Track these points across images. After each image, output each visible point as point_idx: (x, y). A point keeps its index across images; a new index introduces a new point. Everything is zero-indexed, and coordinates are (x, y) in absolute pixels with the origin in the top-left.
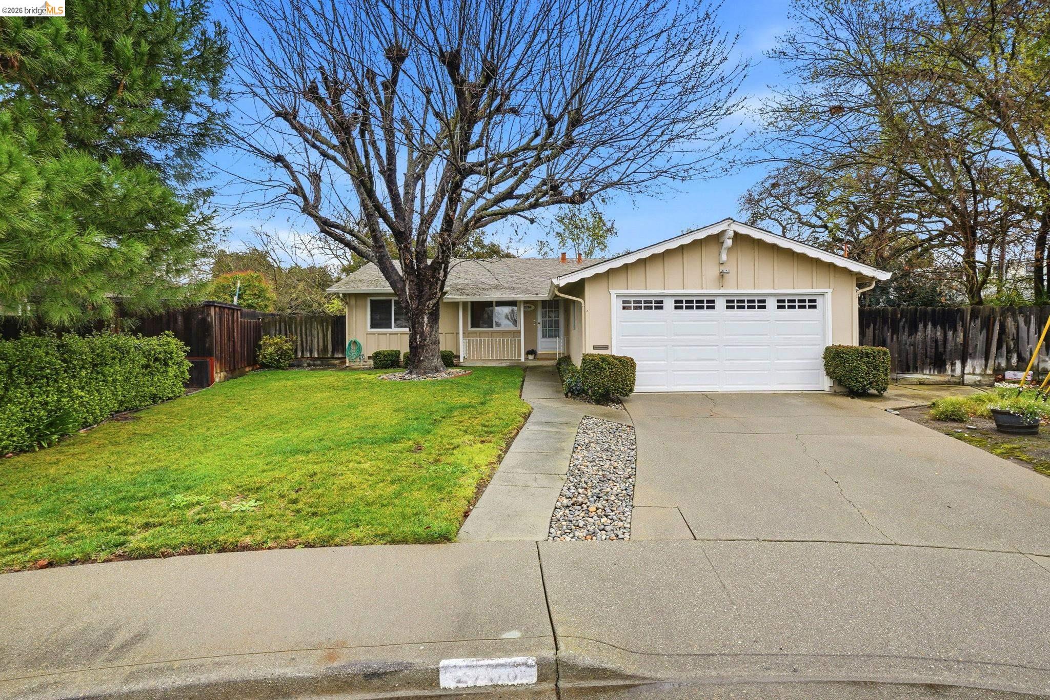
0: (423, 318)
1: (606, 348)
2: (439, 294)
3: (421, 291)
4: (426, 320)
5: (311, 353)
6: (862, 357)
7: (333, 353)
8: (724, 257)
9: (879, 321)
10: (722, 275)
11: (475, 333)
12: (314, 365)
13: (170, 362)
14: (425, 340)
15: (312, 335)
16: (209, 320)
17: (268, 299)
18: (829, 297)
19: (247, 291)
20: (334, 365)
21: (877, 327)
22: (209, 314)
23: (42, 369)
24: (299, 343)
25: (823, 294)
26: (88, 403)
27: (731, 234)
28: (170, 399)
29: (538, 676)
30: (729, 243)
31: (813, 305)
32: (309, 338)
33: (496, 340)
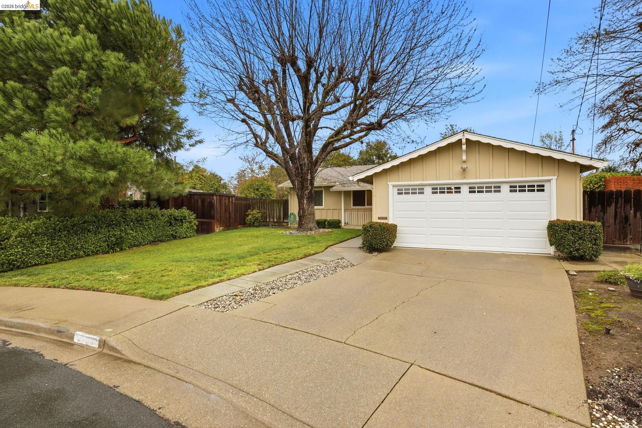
0: (304, 200)
1: (386, 218)
2: (310, 187)
3: (303, 186)
4: (305, 202)
5: (273, 219)
6: (569, 229)
7: (283, 219)
8: (464, 158)
9: (621, 201)
10: (464, 170)
11: (355, 209)
12: (275, 226)
13: (184, 221)
14: (305, 213)
15: (274, 210)
16: (213, 201)
17: (271, 191)
18: (554, 182)
19: (261, 187)
20: (283, 226)
21: (619, 206)
22: (213, 199)
23: (112, 221)
24: (268, 213)
25: (549, 181)
26: (136, 237)
27: (464, 141)
28: (184, 238)
29: (99, 345)
30: (464, 147)
31: (541, 189)
32: (272, 212)
33: (367, 214)
